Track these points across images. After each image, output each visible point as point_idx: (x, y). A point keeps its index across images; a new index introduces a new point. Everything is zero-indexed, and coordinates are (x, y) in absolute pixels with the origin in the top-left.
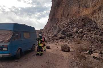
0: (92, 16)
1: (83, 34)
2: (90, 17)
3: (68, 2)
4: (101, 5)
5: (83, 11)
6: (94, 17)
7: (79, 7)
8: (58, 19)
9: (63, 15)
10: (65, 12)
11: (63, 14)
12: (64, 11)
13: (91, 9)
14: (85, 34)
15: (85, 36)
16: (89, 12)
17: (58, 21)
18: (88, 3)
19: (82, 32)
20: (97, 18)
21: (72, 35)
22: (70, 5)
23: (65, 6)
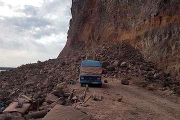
0: (135, 44)
1: (126, 68)
2: (133, 45)
3: (100, 18)
4: (147, 30)
5: (122, 34)
6: (138, 45)
7: (116, 28)
8: (83, 42)
9: (91, 37)
10: (94, 33)
11: (91, 35)
12: (93, 31)
13: (134, 34)
14: (129, 69)
15: (129, 71)
16: (130, 37)
17: (84, 46)
18: (129, 24)
19: (125, 66)
20: (143, 47)
21: (114, 70)
22: (103, 22)
23: (94, 23)
